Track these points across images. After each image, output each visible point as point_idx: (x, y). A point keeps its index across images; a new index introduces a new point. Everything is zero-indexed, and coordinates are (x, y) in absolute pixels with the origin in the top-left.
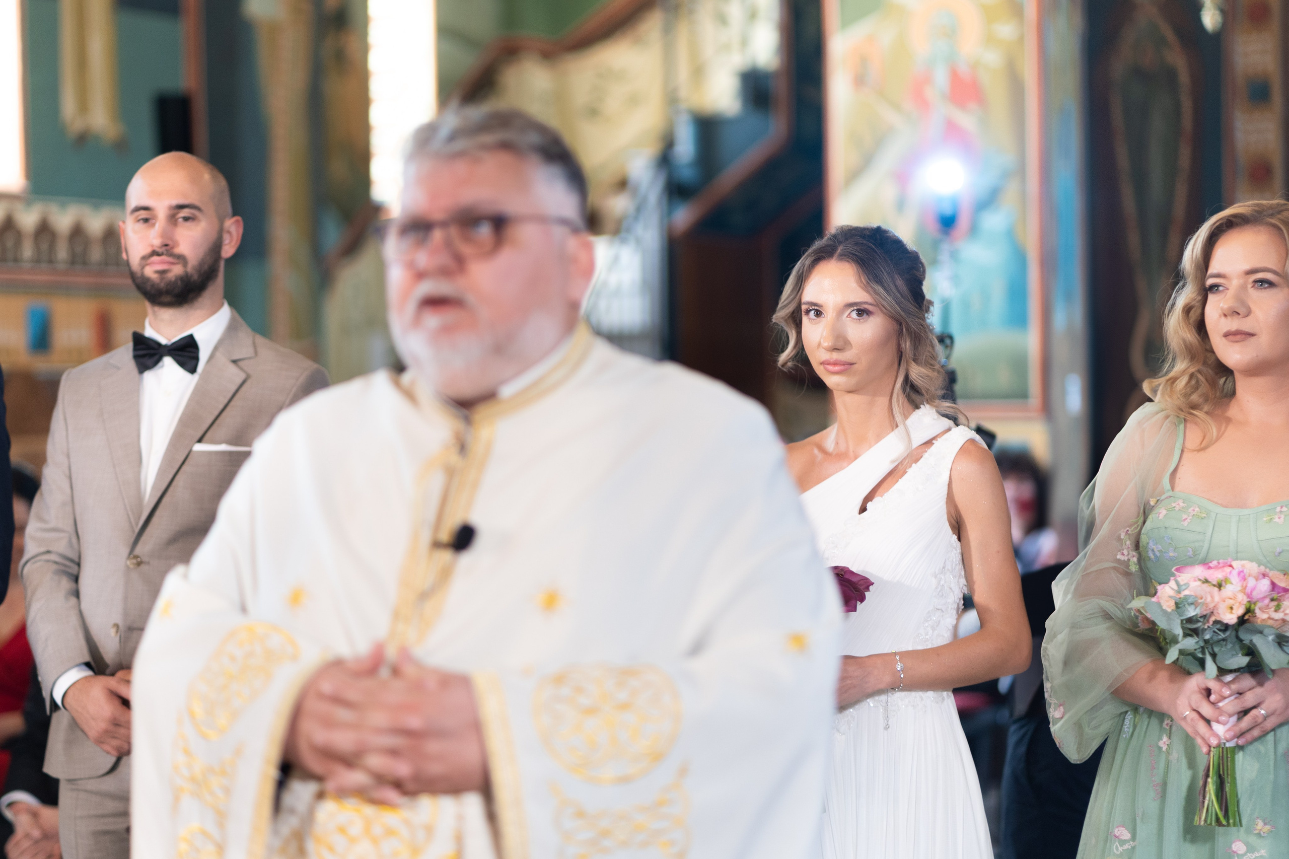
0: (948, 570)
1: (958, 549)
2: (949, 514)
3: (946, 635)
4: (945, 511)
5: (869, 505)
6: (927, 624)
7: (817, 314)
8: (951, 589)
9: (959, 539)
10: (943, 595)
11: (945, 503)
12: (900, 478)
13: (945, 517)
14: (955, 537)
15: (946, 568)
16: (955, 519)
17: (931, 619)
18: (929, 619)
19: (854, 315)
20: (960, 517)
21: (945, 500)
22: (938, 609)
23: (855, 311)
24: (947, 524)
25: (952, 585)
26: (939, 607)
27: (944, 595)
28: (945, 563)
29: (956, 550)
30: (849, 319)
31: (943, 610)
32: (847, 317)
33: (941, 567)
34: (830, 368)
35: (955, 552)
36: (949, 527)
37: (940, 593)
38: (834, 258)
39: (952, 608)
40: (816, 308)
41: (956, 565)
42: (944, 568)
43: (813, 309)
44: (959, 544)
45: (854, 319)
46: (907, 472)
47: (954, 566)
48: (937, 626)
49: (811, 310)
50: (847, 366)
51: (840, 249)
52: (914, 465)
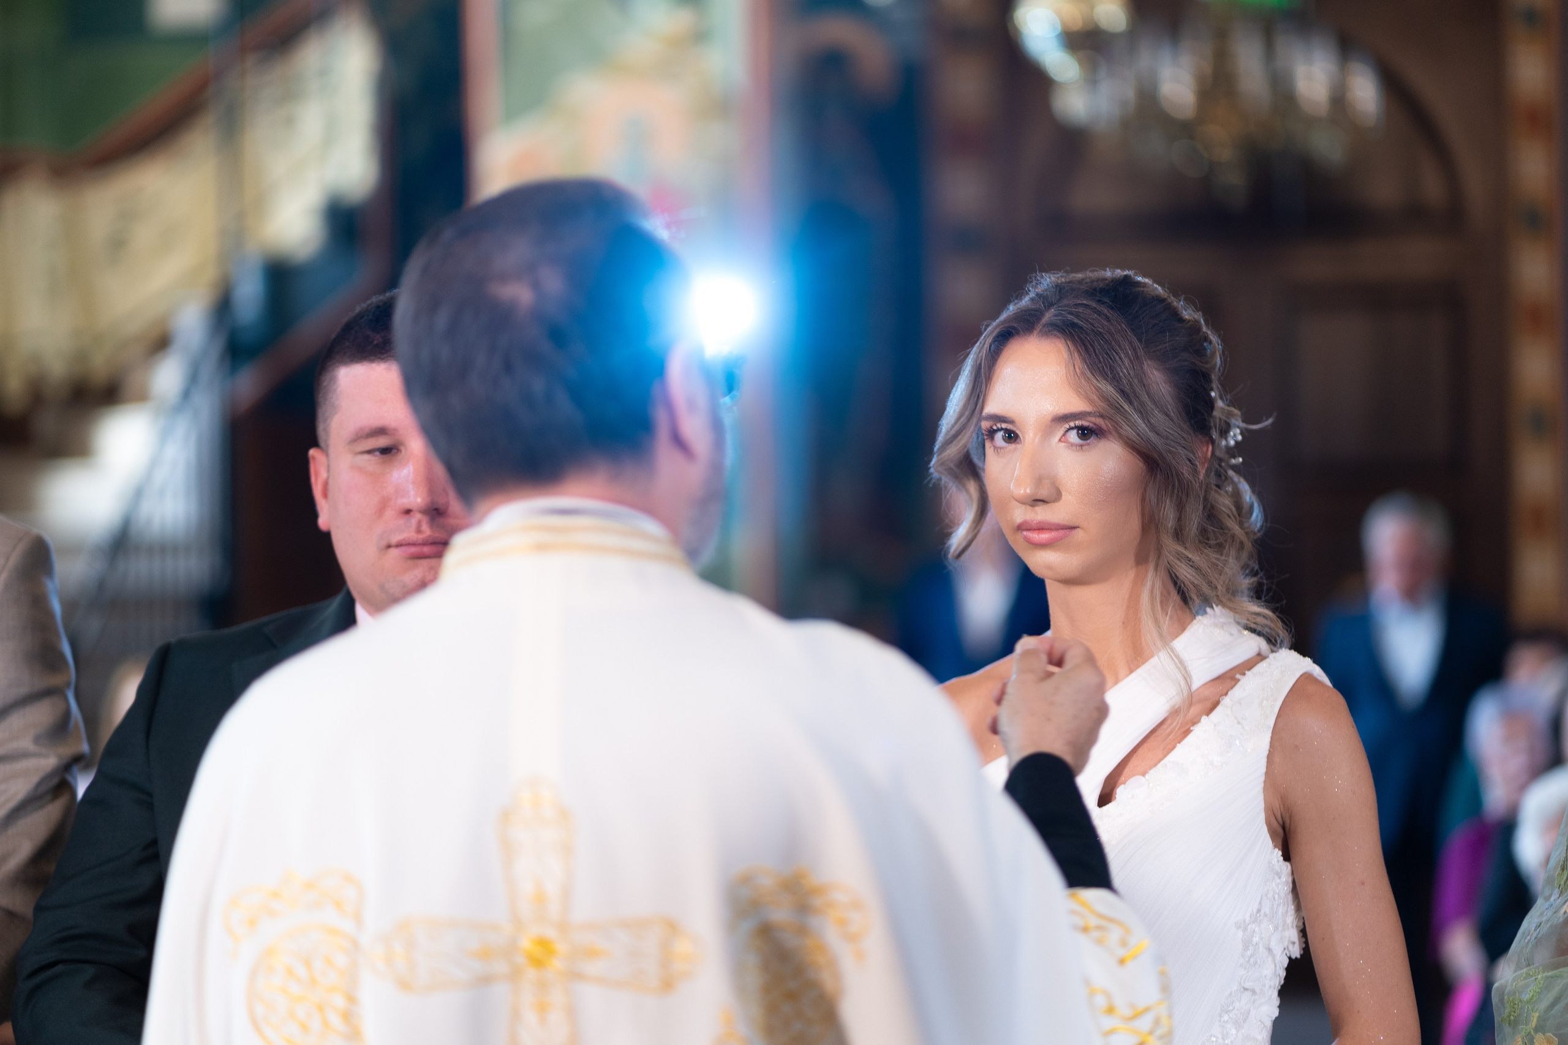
0: (1266, 915)
1: (1283, 876)
2: (1269, 811)
3: (1260, 1038)
4: (1262, 805)
5: (1121, 792)
6: (1226, 1018)
7: (1010, 437)
8: (1269, 950)
9: (1287, 857)
10: (1256, 962)
11: (1262, 790)
12: (1179, 742)
13: (1262, 817)
14: (1278, 853)
15: (1262, 911)
16: (1281, 822)
17: (1234, 1008)
18: (1231, 1008)
19: (1073, 436)
20: (1291, 817)
21: (1262, 785)
22: (1246, 989)
23: (1075, 431)
24: (1265, 830)
25: (1273, 944)
26: (1248, 985)
27: (1259, 962)
28: (1260, 903)
29: (1280, 878)
30: (1063, 444)
31: (1258, 990)
32: (1060, 440)
33: (1255, 911)
34: (1036, 536)
35: (1278, 881)
36: (1268, 835)
37: (1252, 960)
38: (1035, 332)
39: (1270, 987)
40: (1004, 426)
41: (1279, 905)
42: (1259, 911)
43: (1002, 429)
44: (1286, 867)
45: (1072, 445)
46: (1192, 731)
47: (1275, 906)
48: (1245, 1020)
49: (999, 430)
50: (1061, 532)
51: (1049, 316)
52: (1204, 719)
